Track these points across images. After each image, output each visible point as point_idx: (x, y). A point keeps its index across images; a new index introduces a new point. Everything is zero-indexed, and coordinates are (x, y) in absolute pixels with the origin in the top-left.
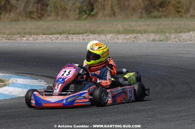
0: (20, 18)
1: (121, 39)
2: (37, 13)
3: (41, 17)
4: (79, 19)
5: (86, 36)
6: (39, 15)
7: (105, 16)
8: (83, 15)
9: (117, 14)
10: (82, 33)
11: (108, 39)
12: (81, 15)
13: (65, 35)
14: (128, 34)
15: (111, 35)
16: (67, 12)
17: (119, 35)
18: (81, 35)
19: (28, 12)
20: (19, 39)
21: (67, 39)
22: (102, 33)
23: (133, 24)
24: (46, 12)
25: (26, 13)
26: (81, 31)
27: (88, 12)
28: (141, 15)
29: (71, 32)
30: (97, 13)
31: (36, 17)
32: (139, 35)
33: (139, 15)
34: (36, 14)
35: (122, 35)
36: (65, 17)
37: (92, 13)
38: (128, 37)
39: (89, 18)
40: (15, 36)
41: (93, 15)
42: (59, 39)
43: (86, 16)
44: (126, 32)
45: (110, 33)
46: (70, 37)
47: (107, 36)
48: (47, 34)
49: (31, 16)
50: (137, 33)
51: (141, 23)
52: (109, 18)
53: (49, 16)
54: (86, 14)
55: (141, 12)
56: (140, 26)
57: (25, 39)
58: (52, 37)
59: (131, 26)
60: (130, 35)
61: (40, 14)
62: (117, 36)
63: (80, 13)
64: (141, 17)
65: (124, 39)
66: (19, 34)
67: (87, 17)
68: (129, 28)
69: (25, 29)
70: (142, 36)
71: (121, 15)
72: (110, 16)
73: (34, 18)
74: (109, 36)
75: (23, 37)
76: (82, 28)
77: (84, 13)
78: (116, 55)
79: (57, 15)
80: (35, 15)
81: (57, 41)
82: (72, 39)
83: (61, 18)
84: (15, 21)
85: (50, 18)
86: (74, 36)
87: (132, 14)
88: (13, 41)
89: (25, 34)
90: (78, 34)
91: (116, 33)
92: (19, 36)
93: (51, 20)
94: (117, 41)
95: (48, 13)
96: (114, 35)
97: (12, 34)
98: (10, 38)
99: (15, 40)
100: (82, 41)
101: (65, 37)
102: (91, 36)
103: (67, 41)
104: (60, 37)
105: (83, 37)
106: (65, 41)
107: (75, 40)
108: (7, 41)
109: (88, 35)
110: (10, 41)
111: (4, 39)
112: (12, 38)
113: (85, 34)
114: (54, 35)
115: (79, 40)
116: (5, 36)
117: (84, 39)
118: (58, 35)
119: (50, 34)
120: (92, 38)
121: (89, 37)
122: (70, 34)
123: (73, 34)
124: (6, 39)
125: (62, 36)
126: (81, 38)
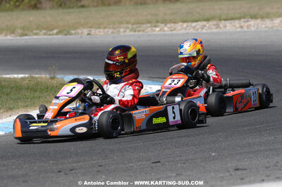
5: (244, 22)
10: (239, 18)
11: (276, 25)
13: (215, 22)
18: (237, 21)
20: (150, 29)
21: (216, 28)
26: (237, 16)
29: (222, 18)
40: (144, 26)
42: (206, 28)
46: (222, 23)
47: (275, 22)
48: (189, 21)
57: (158, 29)
58: (196, 26)
66: (149, 22)
69: (157, 15)
74: (277, 21)
75: (155, 26)
81: (204, 31)
82: (225, 27)
86: (228, 23)
88: (141, 33)
89: (157, 22)
90: (232, 19)
92: (149, 25)
97: (138, 23)
98: (137, 29)
99: (143, 31)
100: (239, 30)
101: (214, 25)
102: (252, 22)
103: (218, 30)
104: (207, 25)
105: (240, 24)
106: (215, 31)
107: (228, 28)
108: (132, 33)
109: (248, 21)
110: (137, 33)
111: (128, 30)
112: (140, 29)
113: (243, 20)
114: (199, 23)
115: (234, 28)
116: (130, 26)
117: (242, 27)
118: (205, 23)
119: (193, 21)
120: (252, 25)
121: (249, 23)
122: (220, 20)
123: (226, 20)
124: (131, 31)
125: (211, 23)
126: (238, 25)
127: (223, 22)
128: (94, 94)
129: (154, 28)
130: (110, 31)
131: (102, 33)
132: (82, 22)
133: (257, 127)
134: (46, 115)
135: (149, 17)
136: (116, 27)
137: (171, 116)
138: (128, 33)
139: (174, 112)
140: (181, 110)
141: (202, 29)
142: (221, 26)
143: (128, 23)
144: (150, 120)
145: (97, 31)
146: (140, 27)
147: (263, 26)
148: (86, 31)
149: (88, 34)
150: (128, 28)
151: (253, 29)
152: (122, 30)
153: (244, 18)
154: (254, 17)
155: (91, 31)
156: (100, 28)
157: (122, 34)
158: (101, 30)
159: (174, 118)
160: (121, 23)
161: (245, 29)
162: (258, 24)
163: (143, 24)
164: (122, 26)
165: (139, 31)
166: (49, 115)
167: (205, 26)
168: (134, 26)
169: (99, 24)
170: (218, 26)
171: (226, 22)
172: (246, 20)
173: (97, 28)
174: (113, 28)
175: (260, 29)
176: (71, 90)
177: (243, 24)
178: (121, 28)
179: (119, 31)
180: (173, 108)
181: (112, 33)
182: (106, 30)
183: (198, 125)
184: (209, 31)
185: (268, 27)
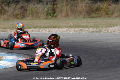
0: (10, 18)
1: (72, 31)
2: (21, 15)
4: (46, 18)
5: (51, 29)
6: (22, 16)
7: (62, 17)
8: (49, 16)
9: (69, 16)
10: (48, 28)
11: (64, 31)
12: (48, 16)
13: (38, 29)
14: (76, 28)
15: (66, 28)
16: (39, 14)
17: (71, 29)
18: (47, 29)
19: (15, 15)
20: (10, 31)
21: (38, 31)
22: (61, 27)
23: (79, 21)
24: (26, 14)
25: (14, 15)
26: (48, 26)
27: (52, 14)
28: (84, 16)
29: (41, 27)
30: (57, 15)
31: (20, 18)
32: (83, 28)
35: (73, 29)
36: (38, 17)
37: (54, 15)
38: (76, 30)
39: (52, 18)
40: (7, 29)
41: (55, 16)
43: (50, 17)
44: (76, 26)
45: (65, 28)
46: (41, 30)
47: (64, 29)
48: (27, 28)
49: (17, 17)
50: (82, 27)
51: (84, 21)
52: (64, 18)
53: (28, 17)
54: (50, 15)
56: (84, 23)
58: (29, 30)
59: (78, 23)
60: (77, 29)
61: (22, 15)
62: (69, 29)
63: (47, 15)
64: (84, 18)
65: (74, 31)
67: (51, 18)
68: (77, 24)
69: (13, 25)
70: (85, 29)
71: (72, 16)
72: (66, 17)
73: (18, 18)
74: (65, 29)
75: (12, 30)
76: (48, 24)
77: (49, 15)
78: (69, 41)
79: (33, 16)
80: (19, 16)
81: (33, 32)
82: (42, 31)
83: (36, 18)
84: (7, 20)
85: (28, 18)
86: (43, 30)
87: (79, 16)
88: (5, 33)
89: (13, 28)
90: (45, 28)
91: (69, 27)
92: (9, 29)
93: (29, 19)
94: (70, 32)
95: (27, 15)
96: (68, 28)
97: (5, 28)
99: (7, 32)
102: (54, 29)
114: (31, 29)
116: (1, 29)
117: (49, 31)
120: (54, 31)
122: (41, 28)
124: (1, 31)
125: (36, 29)
126: (47, 31)
135: (10, 26)
146: (5, 30)
147: (58, 31)
153: (51, 27)
154: (55, 27)
162: (56, 30)
167: (34, 30)
168: (3, 30)
170: (39, 31)
184: (35, 33)
185: (61, 32)
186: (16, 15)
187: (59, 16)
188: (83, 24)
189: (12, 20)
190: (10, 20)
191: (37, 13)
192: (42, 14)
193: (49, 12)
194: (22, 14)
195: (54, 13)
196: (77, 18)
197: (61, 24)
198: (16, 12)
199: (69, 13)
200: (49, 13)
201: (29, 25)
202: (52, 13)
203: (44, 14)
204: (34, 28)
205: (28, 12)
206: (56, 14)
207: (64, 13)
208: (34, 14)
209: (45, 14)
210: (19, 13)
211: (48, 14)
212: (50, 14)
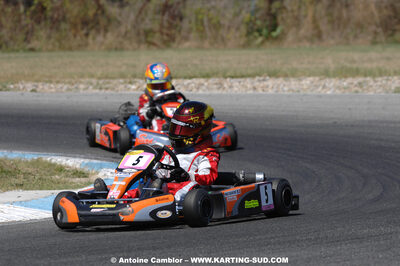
0: (126, 43)
1: (332, 87)
2: (162, 33)
3: (169, 41)
4: (247, 45)
5: (259, 81)
6: (165, 37)
7: (300, 40)
8: (256, 38)
9: (324, 37)
10: (252, 76)
11: (305, 87)
12: (251, 37)
13: (217, 80)
14: (346, 77)
15: (311, 78)
16: (222, 32)
17: (328, 80)
18: (248, 80)
19: (141, 32)
20: (122, 86)
21: (219, 88)
22: (293, 76)
23: (356, 56)
24: (180, 31)
25: (138, 34)
26: (250, 72)
27: (265, 32)
28: (375, 38)
29: (229, 74)
30: (283, 35)
31: (159, 43)
32: (368, 79)
33: (370, 38)
34: (158, 35)
35: (333, 80)
36: (219, 42)
37: (274, 34)
38: (345, 84)
39: (268, 44)
40: (115, 82)
41: (277, 38)
42: (204, 88)
43: (260, 39)
44: (343, 72)
45: (309, 76)
46: (227, 83)
47: (304, 82)
48: (180, 78)
49: (149, 39)
50: (366, 76)
51: (373, 54)
52: (308, 45)
53: (186, 39)
54: (261, 35)
55: (376, 33)
56: (370, 60)
57: (133, 87)
58: (189, 84)
59: (354, 61)
60: (349, 80)
61: (167, 35)
62: (323, 83)
63: (249, 33)
64: (374, 43)
65: (339, 88)
66: (122, 76)
67: (263, 43)
68: (348, 65)
69: (134, 66)
70: (376, 82)
71: (333, 38)
72: (311, 40)
73: (154, 44)
74: (307, 82)
75: (131, 83)
76: (253, 65)
77: (256, 34)
78: (318, 122)
79: (203, 37)
80: (156, 38)
81: (200, 92)
82: (231, 87)
83: (212, 44)
84: (116, 49)
85: (187, 44)
86: (235, 82)
87: (356, 37)
88: (108, 92)
89: (135, 76)
90: (242, 76)
91: (323, 74)
92: (121, 81)
93: (189, 49)
94: (323, 92)
95: (183, 33)
96: (317, 78)
97: (107, 77)
98: (103, 86)
99: (113, 89)
100: (251, 92)
101: (216, 84)
102: (270, 82)
103: (220, 92)
104: (206, 84)
105: (252, 83)
106: (216, 92)
107: (236, 89)
108: (97, 91)
109: (264, 80)
110: (103, 91)
111: (91, 87)
112: (107, 86)
113: (257, 78)
114: (194, 80)
115: (244, 90)
116: (94, 81)
117: (255, 88)
118: (202, 80)
119: (185, 78)
120: (271, 86)
121: (265, 83)
122: (226, 78)
123: (232, 77)
124: (95, 88)
125: (211, 81)
126: (249, 86)
127: (228, 79)
128: (162, 166)
129: (130, 86)
130: (65, 87)
131: (53, 90)
132: (26, 72)
133: (258, 237)
134: (110, 194)
135: (124, 69)
136: (73, 81)
137: (263, 197)
138: (91, 90)
139: (266, 194)
140: (273, 191)
141: (198, 89)
142: (226, 85)
143: (92, 76)
144: (242, 204)
145: (46, 87)
146: (108, 83)
147: (286, 89)
148: (30, 86)
149: (33, 91)
150: (91, 84)
151: (270, 91)
152: (82, 86)
153: (260, 75)
154: (274, 74)
155: (37, 86)
156: (51, 82)
157: (81, 91)
158: (52, 86)
159: (267, 201)
160: (82, 76)
161: (260, 92)
162: (279, 85)
163: (113, 78)
164: (82, 80)
165: (107, 89)
166: (114, 194)
167: (203, 85)
168: (101, 82)
169: (51, 77)
170: (220, 86)
171: (233, 80)
172: (262, 78)
173: (47, 82)
174: (69, 83)
175: (281, 92)
176: (138, 161)
177: (257, 84)
178: (81, 82)
179: (77, 88)
180: (266, 188)
181: (68, 89)
182: (60, 85)
183: (291, 212)
184: (208, 93)
185: (293, 90)
186: (147, 33)
187: (290, 37)
188: (368, 65)
189: (134, 50)
190: (128, 49)
191: (217, 26)
192: (233, 30)
193: (255, 24)
194: (165, 31)
195: (274, 27)
196: (348, 44)
197: (295, 64)
198: (147, 24)
199: (324, 27)
200: (256, 27)
201: (189, 66)
202: (267, 27)
203: (238, 29)
204: (204, 77)
205: (185, 24)
206: (279, 30)
207: (306, 29)
208: (207, 29)
209: (243, 29)
210: (156, 27)
211: (252, 30)
212: (259, 31)
